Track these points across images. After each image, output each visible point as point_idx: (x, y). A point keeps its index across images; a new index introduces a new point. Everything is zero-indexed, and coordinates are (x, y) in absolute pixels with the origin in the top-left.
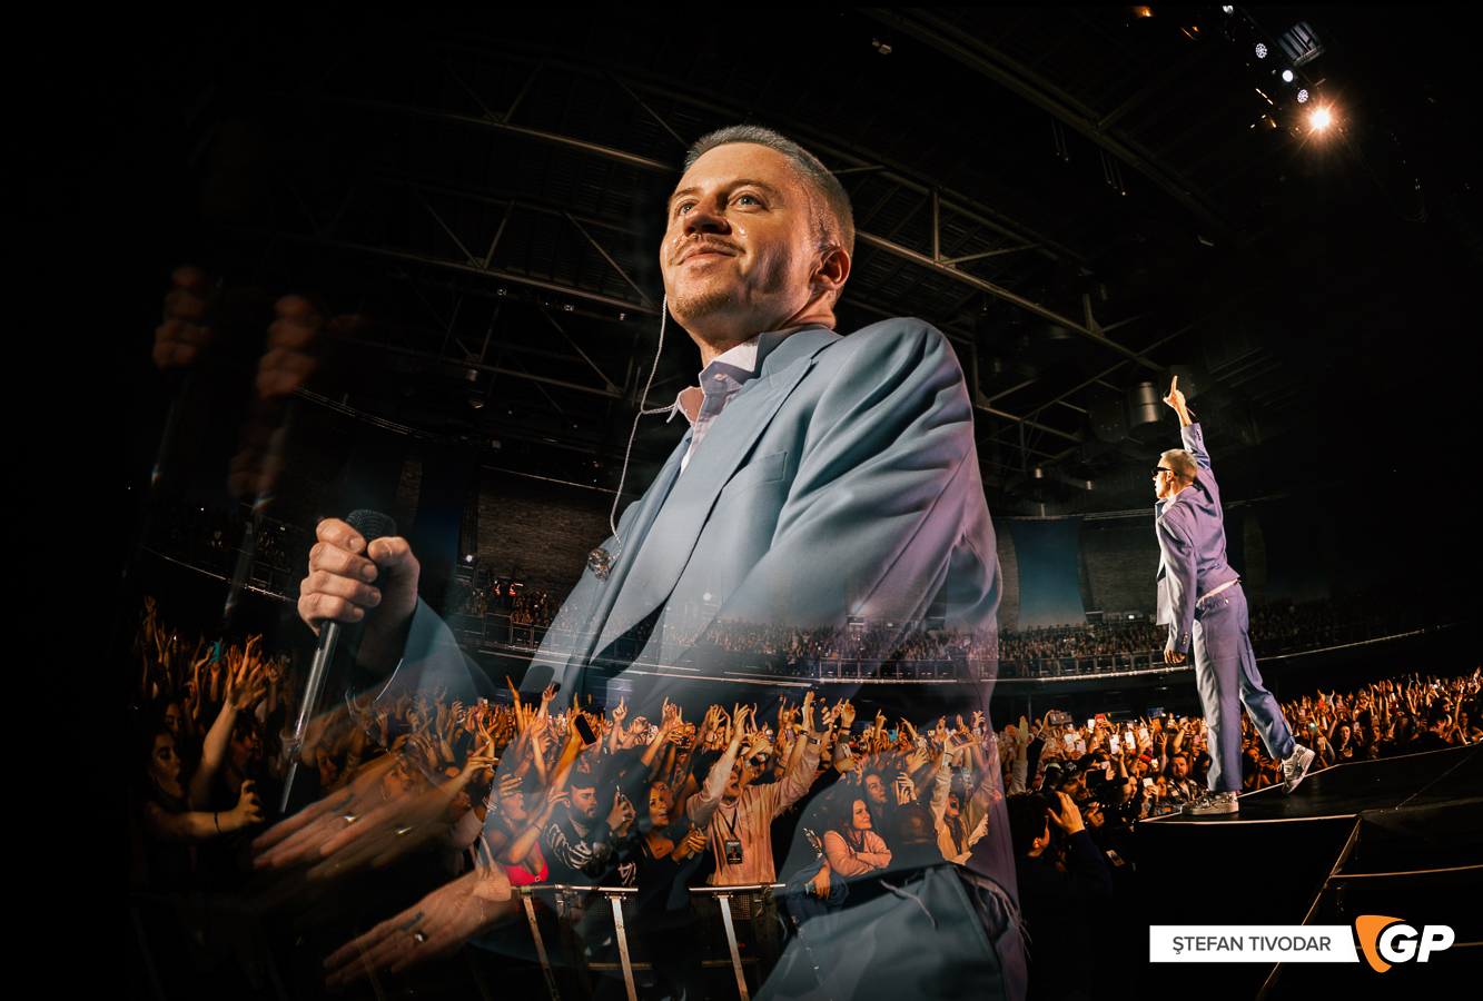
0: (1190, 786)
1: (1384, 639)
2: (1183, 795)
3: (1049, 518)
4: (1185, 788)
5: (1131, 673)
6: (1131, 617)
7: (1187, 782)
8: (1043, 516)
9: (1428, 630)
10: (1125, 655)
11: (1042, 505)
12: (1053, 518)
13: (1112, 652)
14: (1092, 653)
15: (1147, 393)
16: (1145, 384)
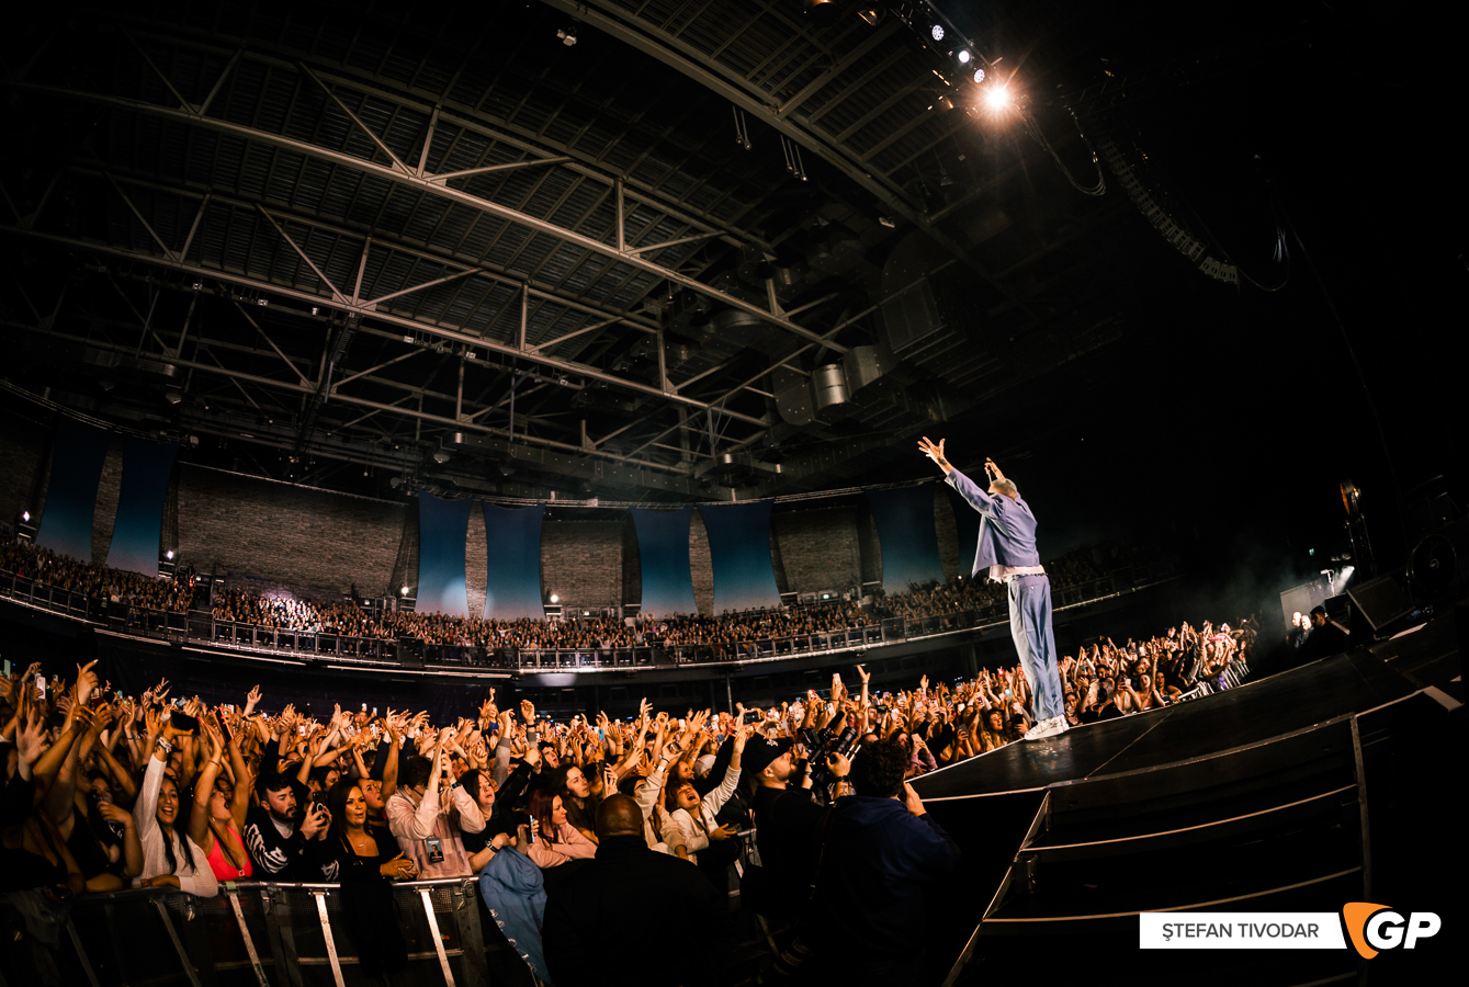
3: (739, 502)
5: (828, 652)
6: (826, 596)
8: (734, 501)
9: (1123, 593)
10: (822, 634)
11: (733, 490)
12: (744, 502)
13: (809, 632)
14: (788, 633)
15: (833, 375)
16: (830, 366)
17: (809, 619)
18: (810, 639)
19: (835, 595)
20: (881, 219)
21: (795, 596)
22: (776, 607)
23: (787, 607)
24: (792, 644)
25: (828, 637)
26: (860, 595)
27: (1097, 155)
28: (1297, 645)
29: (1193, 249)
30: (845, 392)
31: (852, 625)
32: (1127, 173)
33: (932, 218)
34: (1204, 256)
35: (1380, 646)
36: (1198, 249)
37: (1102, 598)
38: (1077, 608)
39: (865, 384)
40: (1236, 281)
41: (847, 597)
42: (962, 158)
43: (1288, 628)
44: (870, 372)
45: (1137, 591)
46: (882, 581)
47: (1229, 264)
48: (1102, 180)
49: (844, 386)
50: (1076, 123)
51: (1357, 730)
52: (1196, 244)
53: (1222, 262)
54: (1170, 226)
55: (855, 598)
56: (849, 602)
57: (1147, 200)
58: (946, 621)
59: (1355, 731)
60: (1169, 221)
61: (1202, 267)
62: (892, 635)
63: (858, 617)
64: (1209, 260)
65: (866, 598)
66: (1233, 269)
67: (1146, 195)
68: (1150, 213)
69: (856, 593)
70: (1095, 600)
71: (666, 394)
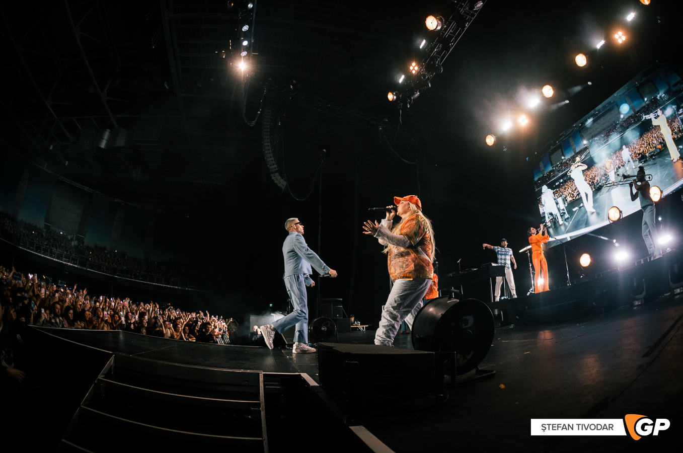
0: (60, 320)
1: (162, 285)
2: (56, 322)
3: (46, 170)
4: (58, 320)
5: (54, 259)
6: (61, 233)
7: (59, 318)
8: (45, 169)
9: (182, 288)
10: (54, 249)
11: (47, 163)
12: (48, 171)
13: (50, 247)
14: (42, 243)
15: (107, 135)
16: (108, 130)
17: (52, 240)
18: (49, 250)
19: (65, 234)
20: (165, 82)
21: (50, 226)
22: (41, 227)
23: (45, 230)
24: (42, 249)
25: (57, 252)
26: (74, 239)
27: (261, 111)
28: (253, 339)
29: (273, 166)
30: (107, 145)
31: (67, 252)
32: (268, 125)
33: (184, 95)
34: (276, 172)
35: (287, 351)
36: (275, 168)
37: (172, 287)
38: (160, 286)
39: (116, 145)
40: (283, 188)
41: (69, 237)
42: (212, 80)
43: (251, 331)
44: (121, 142)
45: (188, 290)
46: (85, 237)
47: (285, 180)
48: (255, 121)
49: (108, 141)
50: (264, 95)
51: (262, 379)
52: (275, 166)
53: (282, 177)
54: (270, 153)
55: (72, 239)
56: (69, 240)
57: (268, 139)
58: (105, 268)
59: (261, 379)
60: (271, 151)
61: (272, 175)
62: (81, 264)
63: (70, 249)
64: (277, 174)
65: (76, 242)
66: (285, 183)
67: (269, 137)
68: (265, 144)
69: (73, 237)
70: (169, 286)
71: (47, 103)
